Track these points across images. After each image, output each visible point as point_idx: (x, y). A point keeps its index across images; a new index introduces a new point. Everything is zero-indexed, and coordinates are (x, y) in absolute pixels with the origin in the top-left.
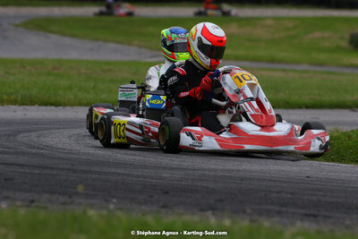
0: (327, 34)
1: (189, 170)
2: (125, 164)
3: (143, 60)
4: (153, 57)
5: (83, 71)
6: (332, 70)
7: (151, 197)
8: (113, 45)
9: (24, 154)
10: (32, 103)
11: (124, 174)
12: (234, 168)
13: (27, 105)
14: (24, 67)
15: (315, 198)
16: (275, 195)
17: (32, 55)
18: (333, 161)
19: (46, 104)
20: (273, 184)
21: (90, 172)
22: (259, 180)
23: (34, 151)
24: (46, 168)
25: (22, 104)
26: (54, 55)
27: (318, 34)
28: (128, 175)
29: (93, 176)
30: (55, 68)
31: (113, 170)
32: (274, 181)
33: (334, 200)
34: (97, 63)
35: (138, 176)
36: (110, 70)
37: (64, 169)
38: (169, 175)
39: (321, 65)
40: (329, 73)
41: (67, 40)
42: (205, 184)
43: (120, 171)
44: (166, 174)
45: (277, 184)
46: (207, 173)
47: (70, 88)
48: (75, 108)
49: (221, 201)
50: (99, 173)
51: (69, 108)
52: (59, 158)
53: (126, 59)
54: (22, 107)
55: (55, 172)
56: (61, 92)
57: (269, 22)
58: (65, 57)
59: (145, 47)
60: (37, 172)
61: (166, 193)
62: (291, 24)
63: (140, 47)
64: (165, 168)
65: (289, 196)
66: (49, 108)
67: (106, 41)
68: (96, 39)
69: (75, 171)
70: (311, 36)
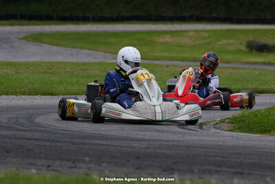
0: (231, 41)
1: (150, 141)
2: (106, 137)
3: (108, 62)
5: (68, 70)
6: (236, 66)
7: (128, 161)
8: (86, 51)
9: (37, 131)
10: (36, 94)
11: (107, 145)
12: (181, 139)
13: (33, 95)
14: (28, 68)
15: (239, 160)
16: (212, 158)
17: (32, 59)
18: (246, 132)
19: (46, 94)
20: (209, 150)
21: (83, 144)
22: (199, 147)
23: (43, 129)
24: (53, 141)
25: (30, 94)
26: (47, 59)
27: (225, 41)
28: (110, 145)
29: (87, 147)
30: (49, 69)
31: (99, 142)
32: (210, 148)
33: (251, 161)
34: (77, 64)
35: (117, 146)
37: (65, 142)
38: (137, 145)
39: (228, 63)
40: (234, 68)
41: (55, 48)
42: (163, 151)
43: (104, 142)
44: (135, 144)
45: (212, 150)
46: (163, 143)
47: (61, 82)
49: (176, 163)
50: (90, 144)
52: (61, 134)
53: (97, 60)
54: (29, 97)
55: (60, 144)
56: (55, 86)
57: (192, 34)
58: (54, 60)
59: (108, 52)
60: (48, 144)
61: (138, 158)
62: (206, 35)
63: (105, 52)
64: (133, 140)
65: (221, 159)
66: (48, 96)
67: (81, 48)
68: (74, 47)
69: (73, 143)
70: (220, 43)
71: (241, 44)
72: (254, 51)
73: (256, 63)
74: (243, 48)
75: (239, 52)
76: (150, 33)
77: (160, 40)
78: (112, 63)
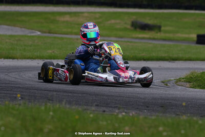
0: (117, 21)
4: (31, 33)
27: (113, 21)
36: (19, 40)
39: (121, 37)
40: (125, 41)
48: (24, 60)
51: (20, 60)
57: (86, 15)
62: (98, 16)
70: (109, 22)
71: (126, 23)
72: (138, 30)
73: (143, 38)
74: (129, 26)
75: (126, 29)
76: (53, 13)
77: (62, 19)
78: (31, 36)
